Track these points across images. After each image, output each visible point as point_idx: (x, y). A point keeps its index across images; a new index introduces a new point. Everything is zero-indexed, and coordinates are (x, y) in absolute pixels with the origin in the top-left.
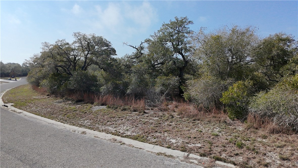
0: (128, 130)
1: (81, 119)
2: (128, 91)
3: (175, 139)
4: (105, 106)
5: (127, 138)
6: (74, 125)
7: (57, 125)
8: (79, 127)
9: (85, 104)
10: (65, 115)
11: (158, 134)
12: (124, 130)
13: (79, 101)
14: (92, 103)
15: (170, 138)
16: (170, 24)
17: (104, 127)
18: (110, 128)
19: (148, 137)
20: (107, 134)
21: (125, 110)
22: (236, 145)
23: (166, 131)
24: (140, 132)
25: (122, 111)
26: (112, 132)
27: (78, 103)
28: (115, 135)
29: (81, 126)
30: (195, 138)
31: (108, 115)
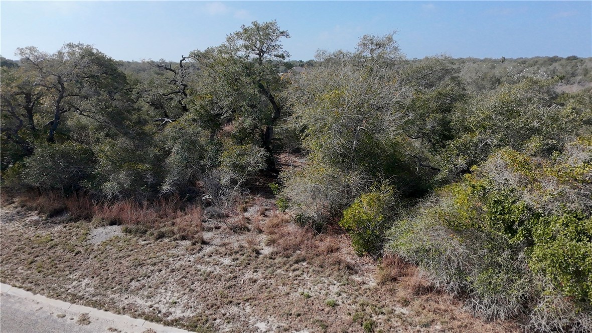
0: (176, 303)
1: (71, 276)
2: (166, 188)
3: (264, 321)
4: (119, 225)
5: (176, 326)
6: (58, 296)
7: (20, 301)
8: (70, 301)
9: (73, 224)
10: (32, 263)
11: (234, 309)
12: (167, 303)
13: (55, 214)
14: (88, 218)
15: (256, 320)
16: (242, 31)
17: (126, 298)
18: (140, 302)
19: (215, 319)
20: (135, 318)
21: (161, 236)
22: (363, 327)
23: (247, 300)
24: (199, 307)
25: (157, 239)
26: (144, 313)
27: (53, 219)
28: (152, 321)
29: (75, 298)
30: (299, 315)
31: (129, 256)
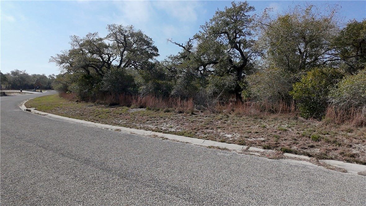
0: (172, 127)
1: (115, 119)
3: (231, 134)
4: (144, 108)
5: (171, 134)
6: (106, 124)
7: (87, 124)
8: (112, 125)
9: (121, 107)
10: (97, 115)
11: (208, 131)
12: (167, 127)
14: (129, 106)
15: (225, 134)
16: (225, 11)
17: (143, 125)
18: (150, 126)
19: (196, 133)
20: (147, 130)
21: (168, 111)
22: (311, 139)
23: (220, 128)
24: (187, 129)
25: (165, 112)
26: (152, 129)
27: (112, 106)
28: (156, 132)
29: (115, 124)
30: (257, 133)
31: (148, 115)
